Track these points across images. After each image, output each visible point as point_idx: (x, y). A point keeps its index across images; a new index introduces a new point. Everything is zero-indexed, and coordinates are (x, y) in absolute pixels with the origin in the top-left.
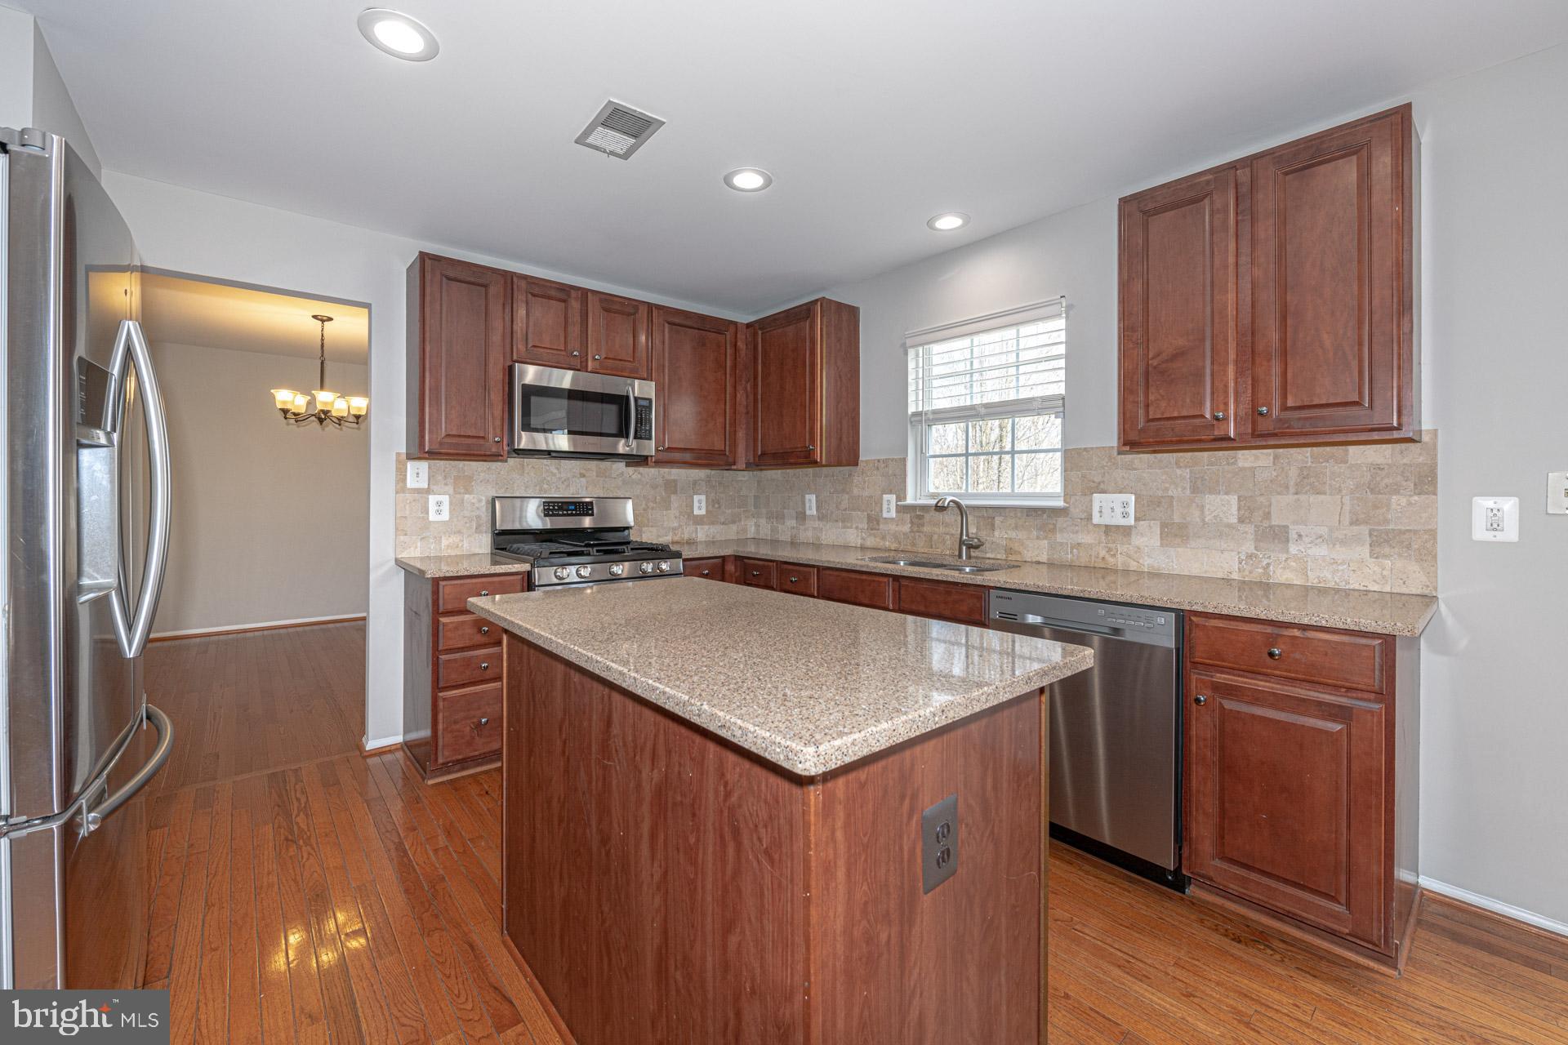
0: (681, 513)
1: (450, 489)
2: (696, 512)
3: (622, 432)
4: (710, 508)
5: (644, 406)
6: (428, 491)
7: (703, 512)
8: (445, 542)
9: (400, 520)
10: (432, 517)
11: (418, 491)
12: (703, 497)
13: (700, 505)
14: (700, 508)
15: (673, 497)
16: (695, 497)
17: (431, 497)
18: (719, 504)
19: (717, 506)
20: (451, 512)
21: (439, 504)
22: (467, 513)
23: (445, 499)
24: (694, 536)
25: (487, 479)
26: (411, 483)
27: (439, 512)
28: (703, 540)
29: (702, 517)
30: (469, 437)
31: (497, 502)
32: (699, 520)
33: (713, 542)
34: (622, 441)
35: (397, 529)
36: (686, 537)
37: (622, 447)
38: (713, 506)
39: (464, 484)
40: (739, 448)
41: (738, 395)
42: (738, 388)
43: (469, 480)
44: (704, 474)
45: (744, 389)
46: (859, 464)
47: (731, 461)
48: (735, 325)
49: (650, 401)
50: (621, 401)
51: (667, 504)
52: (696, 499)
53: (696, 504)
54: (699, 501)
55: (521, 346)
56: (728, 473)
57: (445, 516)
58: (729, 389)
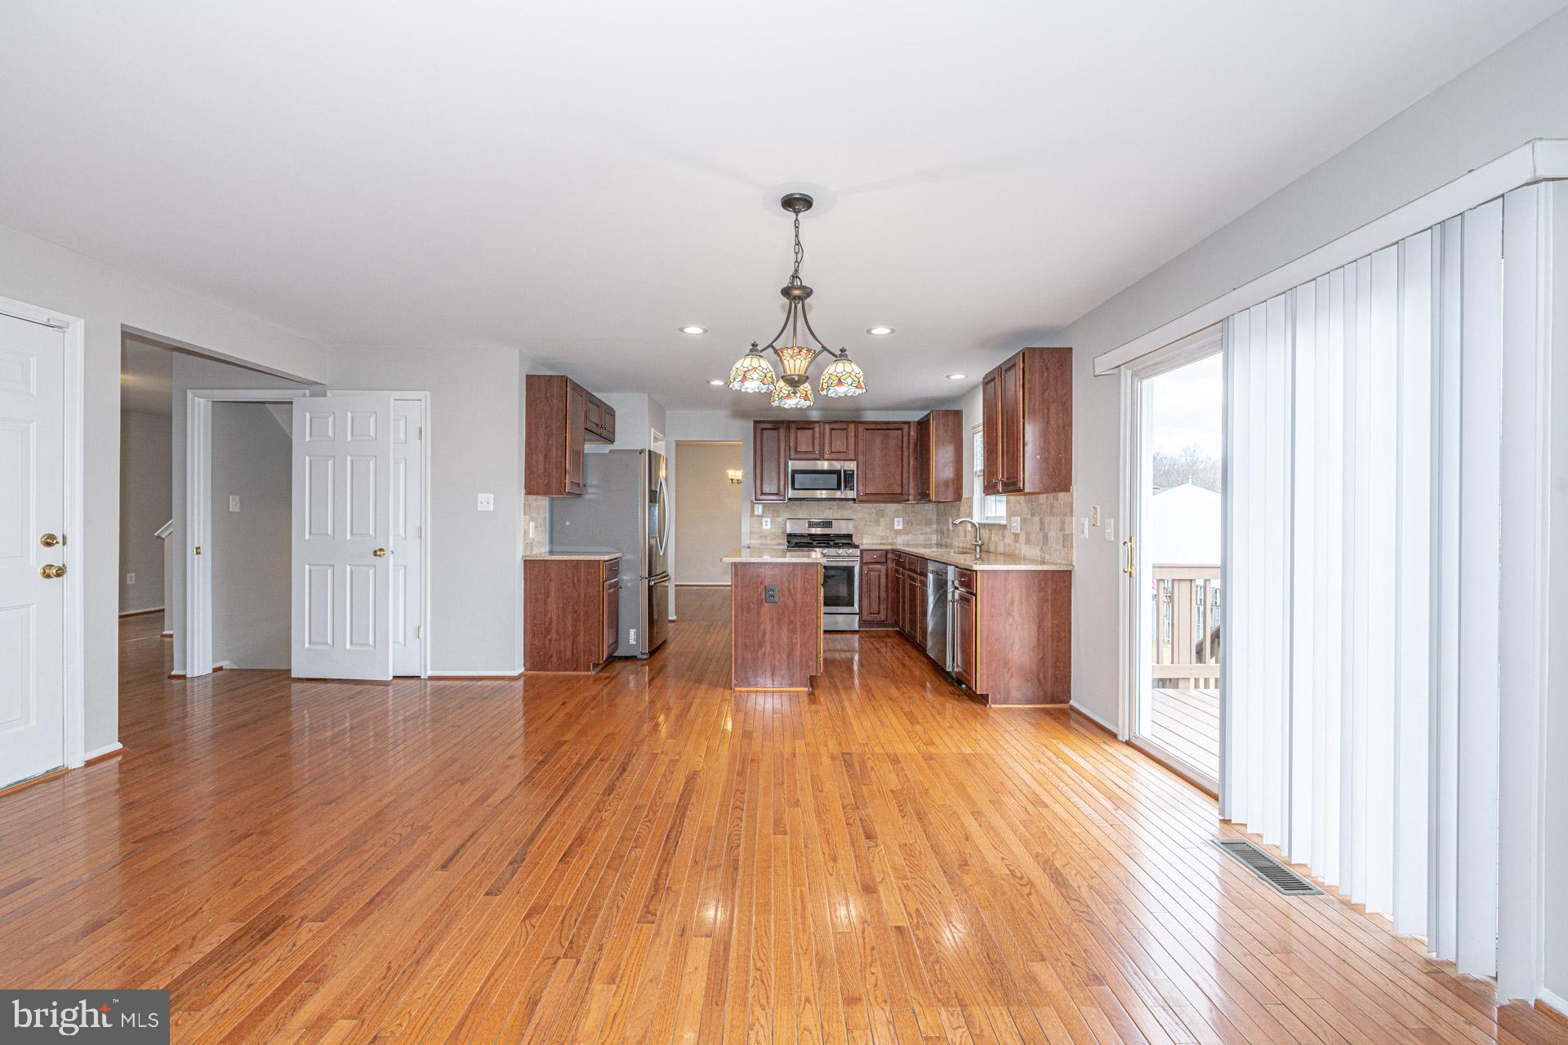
0: (886, 528)
1: (771, 515)
2: (896, 527)
3: (839, 488)
4: (905, 525)
5: (850, 474)
6: (762, 516)
7: (901, 527)
8: (769, 538)
9: (753, 527)
10: (764, 527)
11: (758, 516)
12: (901, 519)
13: (898, 524)
14: (898, 525)
15: (881, 519)
17: (763, 520)
18: (911, 523)
19: (909, 524)
20: (771, 525)
21: (767, 522)
22: (778, 526)
23: (769, 520)
24: (895, 541)
25: (785, 512)
26: (756, 513)
27: (766, 525)
28: (902, 543)
29: (900, 530)
30: (772, 494)
31: (788, 524)
32: (898, 532)
33: (908, 544)
34: (839, 492)
35: (751, 532)
36: (890, 541)
37: (838, 494)
38: (907, 524)
39: (775, 515)
40: (912, 491)
41: (912, 462)
42: (912, 458)
43: (778, 511)
44: (900, 506)
45: (916, 458)
46: (961, 500)
47: (906, 498)
48: (908, 423)
49: (853, 471)
50: (838, 472)
51: (877, 523)
52: (896, 520)
53: (896, 523)
54: (898, 521)
55: (792, 453)
56: (916, 506)
57: (769, 527)
58: (905, 459)
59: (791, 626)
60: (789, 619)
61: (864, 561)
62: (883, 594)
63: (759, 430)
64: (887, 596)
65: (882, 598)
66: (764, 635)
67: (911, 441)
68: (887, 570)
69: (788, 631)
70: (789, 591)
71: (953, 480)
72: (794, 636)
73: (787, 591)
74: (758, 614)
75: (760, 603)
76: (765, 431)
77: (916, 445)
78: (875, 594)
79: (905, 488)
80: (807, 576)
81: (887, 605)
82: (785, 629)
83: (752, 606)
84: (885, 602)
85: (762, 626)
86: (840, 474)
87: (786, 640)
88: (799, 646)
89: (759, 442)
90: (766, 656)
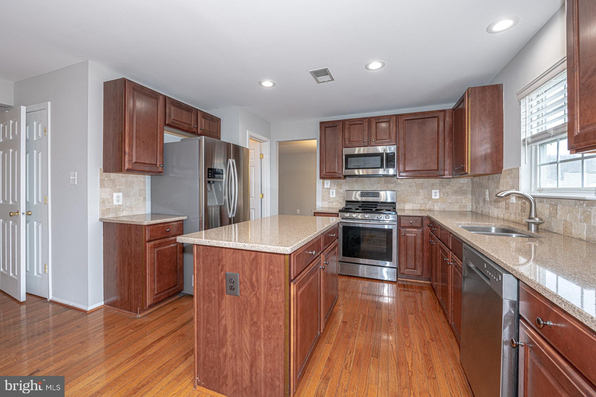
0: (425, 198)
1: (336, 188)
2: (433, 197)
3: (382, 167)
4: (442, 195)
5: (391, 156)
6: (330, 189)
7: (438, 197)
8: (334, 203)
9: (323, 196)
10: (331, 196)
11: (327, 188)
12: (438, 191)
14: (436, 196)
15: (421, 191)
16: (433, 190)
17: (331, 190)
18: (447, 194)
19: (446, 195)
20: (336, 194)
21: (333, 192)
22: (340, 195)
23: (334, 191)
24: (432, 207)
25: (345, 185)
26: (326, 187)
27: (333, 195)
28: (438, 210)
29: (437, 200)
30: (332, 172)
32: (435, 201)
33: (444, 211)
34: (383, 170)
35: (322, 199)
36: (428, 208)
37: (382, 172)
38: (444, 195)
39: (340, 186)
40: (447, 167)
41: (447, 144)
42: (447, 140)
43: (341, 184)
44: (437, 181)
45: (451, 140)
46: (501, 173)
47: (442, 173)
48: (444, 111)
49: (394, 153)
50: (381, 155)
51: (417, 193)
52: (433, 191)
53: (433, 194)
54: (435, 193)
55: (347, 143)
56: (453, 180)
57: (334, 196)
58: (441, 142)
59: (254, 329)
60: (252, 319)
61: (402, 225)
62: (419, 253)
63: (323, 128)
64: (423, 255)
65: (418, 256)
66: (225, 332)
67: (446, 124)
68: (423, 234)
69: (251, 334)
70: (251, 282)
71: (492, 154)
72: (258, 343)
73: (248, 283)
74: (220, 305)
75: (221, 294)
76: (327, 129)
77: (451, 128)
78: (411, 252)
79: (441, 166)
80: (271, 267)
81: (423, 263)
82: (247, 331)
83: (213, 295)
84: (421, 260)
85: (223, 322)
86: (383, 155)
87: (248, 345)
88: (263, 356)
89: (323, 136)
90: (228, 359)
